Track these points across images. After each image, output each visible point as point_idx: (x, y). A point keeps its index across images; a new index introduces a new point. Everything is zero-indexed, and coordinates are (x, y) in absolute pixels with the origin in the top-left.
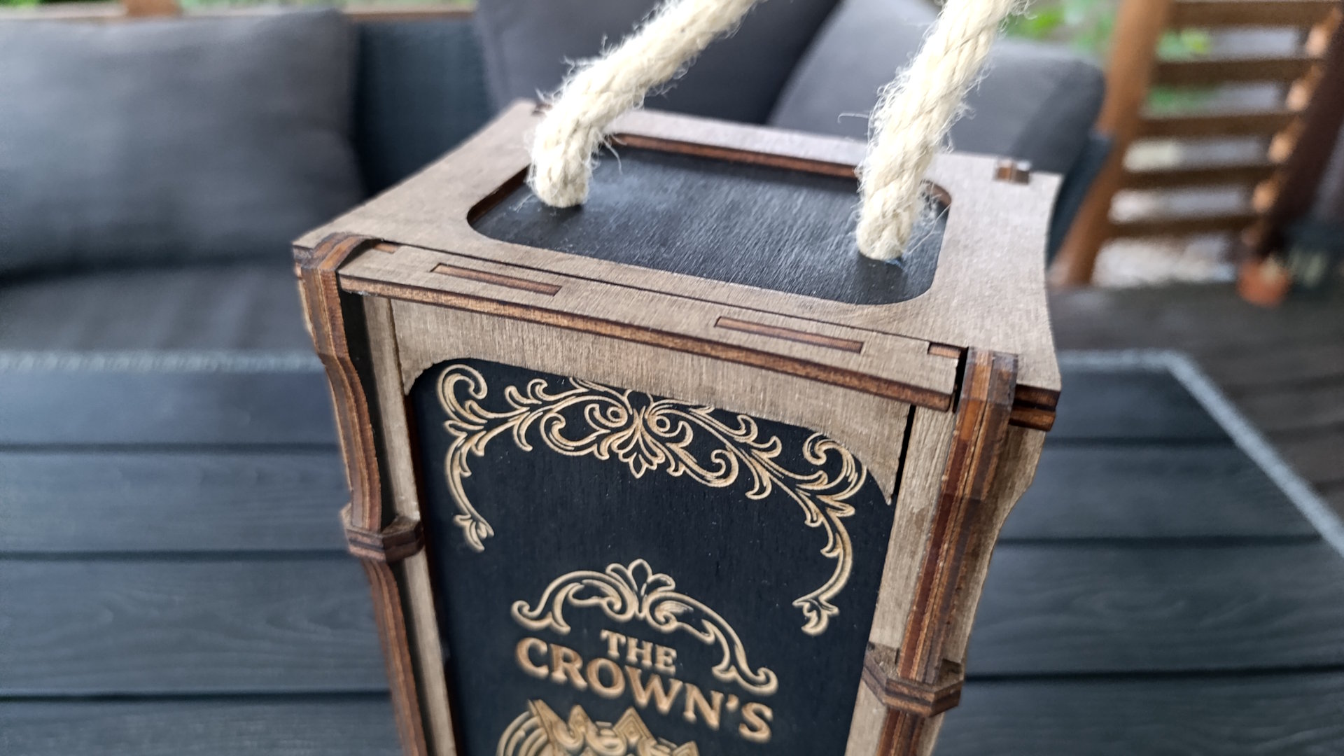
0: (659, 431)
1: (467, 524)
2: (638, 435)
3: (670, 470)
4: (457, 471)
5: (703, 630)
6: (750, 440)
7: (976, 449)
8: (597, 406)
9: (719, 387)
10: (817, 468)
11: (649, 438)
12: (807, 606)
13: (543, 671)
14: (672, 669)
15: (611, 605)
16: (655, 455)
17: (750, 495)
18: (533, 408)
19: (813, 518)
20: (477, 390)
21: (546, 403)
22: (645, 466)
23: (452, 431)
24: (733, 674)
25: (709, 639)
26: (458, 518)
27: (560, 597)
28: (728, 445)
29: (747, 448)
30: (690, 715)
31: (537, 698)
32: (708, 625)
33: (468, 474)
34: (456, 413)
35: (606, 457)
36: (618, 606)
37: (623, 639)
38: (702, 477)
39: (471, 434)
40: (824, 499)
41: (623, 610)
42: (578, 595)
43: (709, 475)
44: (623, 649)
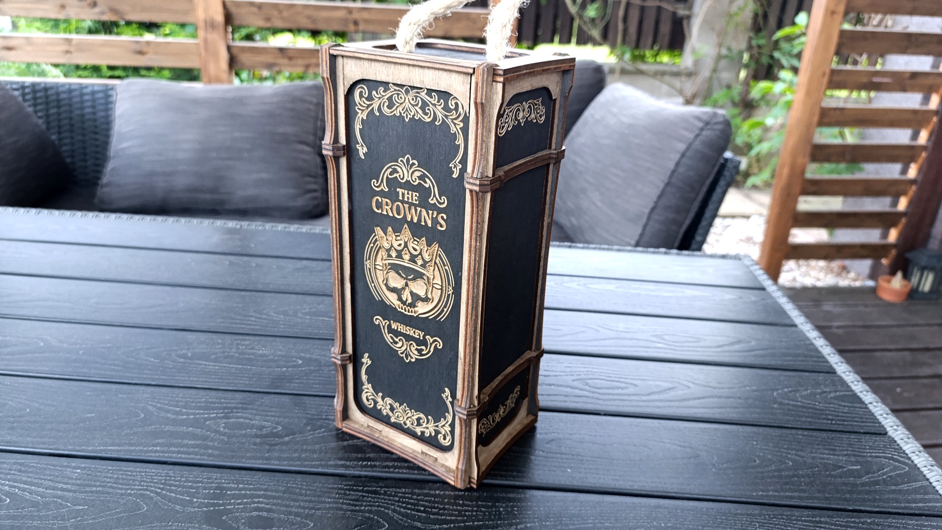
0: (412, 102)
1: (359, 148)
2: (407, 105)
3: (415, 117)
4: (358, 126)
5: (426, 182)
6: (435, 102)
7: (480, 85)
8: (396, 95)
9: (425, 80)
10: (453, 110)
11: (410, 105)
12: (453, 166)
13: (380, 211)
14: (417, 202)
15: (400, 176)
16: (411, 111)
17: (436, 123)
18: (379, 98)
19: (453, 130)
20: (365, 94)
21: (383, 96)
22: (409, 116)
23: (358, 110)
24: (435, 201)
25: (427, 186)
26: (357, 146)
27: (385, 176)
28: (430, 105)
29: (434, 105)
30: (423, 224)
31: (378, 226)
32: (427, 180)
33: (361, 127)
34: (359, 103)
35: (398, 115)
36: (402, 177)
37: (403, 191)
38: (424, 118)
39: (363, 110)
40: (455, 121)
41: (403, 179)
42: (391, 174)
43: (426, 117)
44: (403, 194)
